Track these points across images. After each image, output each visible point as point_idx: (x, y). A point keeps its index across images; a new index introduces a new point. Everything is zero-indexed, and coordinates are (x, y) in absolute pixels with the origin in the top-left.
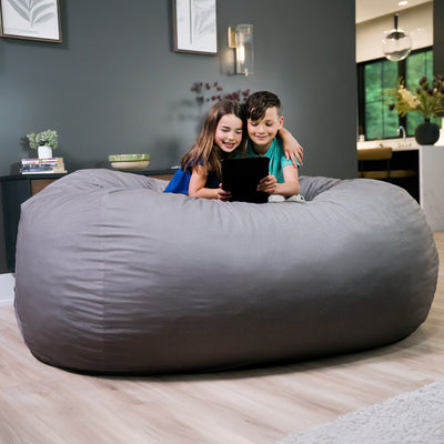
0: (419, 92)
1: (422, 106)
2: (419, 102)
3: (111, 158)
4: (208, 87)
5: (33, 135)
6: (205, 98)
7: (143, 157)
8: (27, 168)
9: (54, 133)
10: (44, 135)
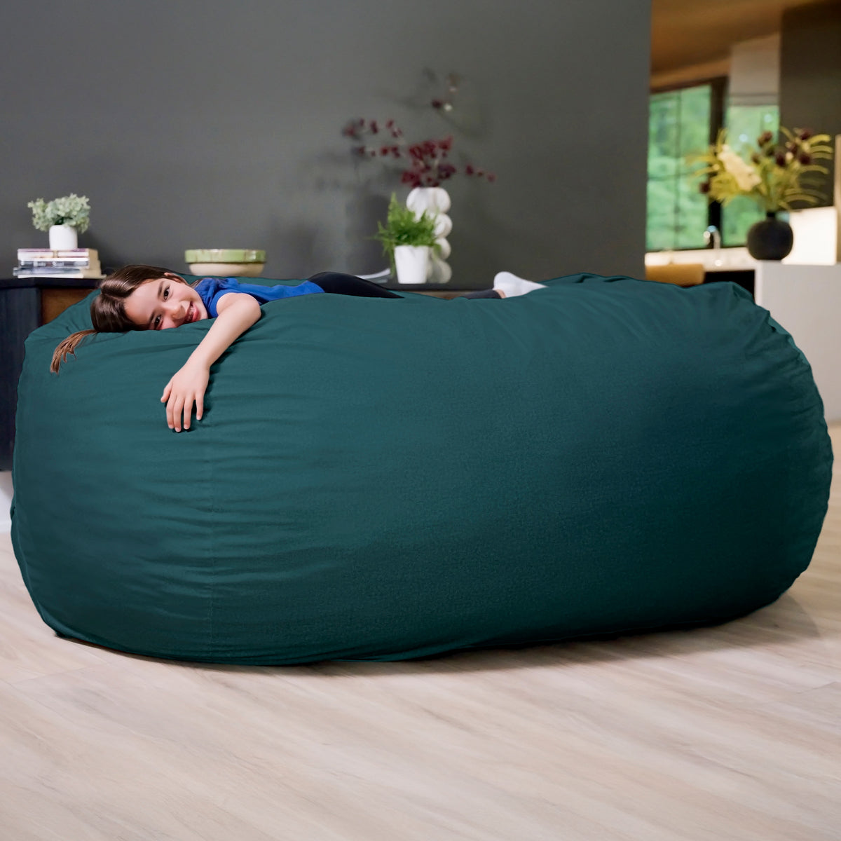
0: (756, 161)
1: (763, 189)
2: (757, 179)
3: (191, 255)
4: (374, 129)
5: (40, 203)
6: (369, 149)
7: (253, 256)
8: (29, 266)
9: (84, 200)
10: (63, 205)
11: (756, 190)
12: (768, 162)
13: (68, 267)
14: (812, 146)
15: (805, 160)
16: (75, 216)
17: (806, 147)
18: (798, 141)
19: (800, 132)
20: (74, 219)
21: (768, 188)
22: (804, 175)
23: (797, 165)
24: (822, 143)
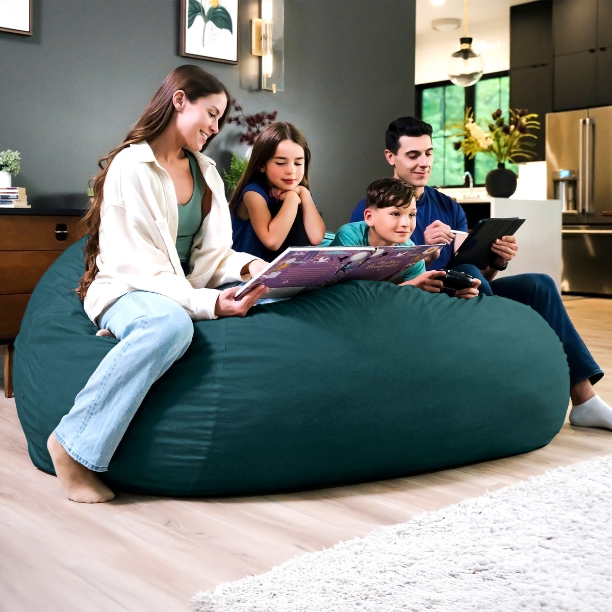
11: (491, 148)
12: (498, 129)
13: (4, 200)
14: (528, 120)
15: (522, 129)
16: (10, 165)
17: (524, 120)
18: (518, 117)
19: (519, 111)
20: (10, 167)
21: (499, 147)
22: (522, 140)
23: (517, 133)
24: (533, 119)
